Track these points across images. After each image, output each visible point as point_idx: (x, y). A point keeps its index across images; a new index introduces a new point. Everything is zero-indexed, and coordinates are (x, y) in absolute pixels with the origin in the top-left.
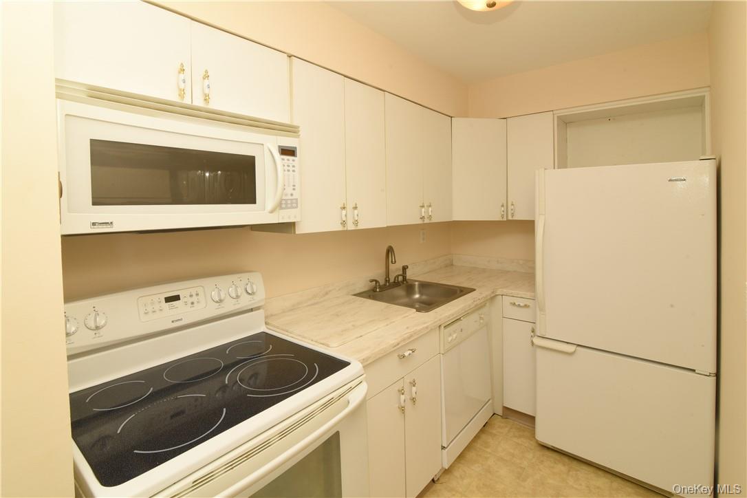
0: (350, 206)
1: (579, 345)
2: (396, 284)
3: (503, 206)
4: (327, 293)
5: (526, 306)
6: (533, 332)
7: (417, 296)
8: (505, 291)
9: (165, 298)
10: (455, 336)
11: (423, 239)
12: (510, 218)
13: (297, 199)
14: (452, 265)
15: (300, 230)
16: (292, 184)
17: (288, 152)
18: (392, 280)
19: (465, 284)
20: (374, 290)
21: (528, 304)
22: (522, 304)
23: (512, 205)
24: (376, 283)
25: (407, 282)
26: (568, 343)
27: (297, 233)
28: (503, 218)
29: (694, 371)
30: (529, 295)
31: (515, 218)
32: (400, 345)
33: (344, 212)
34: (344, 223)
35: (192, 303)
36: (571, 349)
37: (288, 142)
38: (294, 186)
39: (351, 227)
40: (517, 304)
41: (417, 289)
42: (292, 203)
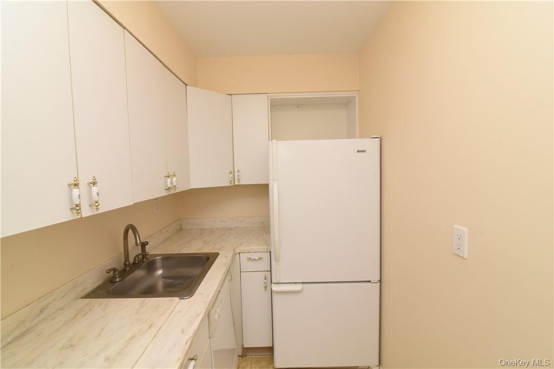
1: (303, 283)
2: (135, 265)
3: (231, 173)
5: (260, 259)
6: (265, 279)
7: (160, 272)
8: (242, 248)
12: (237, 183)
14: (182, 229)
18: (131, 260)
19: (207, 250)
20: (112, 281)
21: (261, 257)
22: (257, 258)
23: (238, 172)
24: (114, 272)
25: (148, 259)
26: (296, 283)
28: (231, 183)
29: (370, 281)
30: (262, 248)
31: (241, 183)
36: (298, 287)
40: (253, 258)
41: (159, 264)
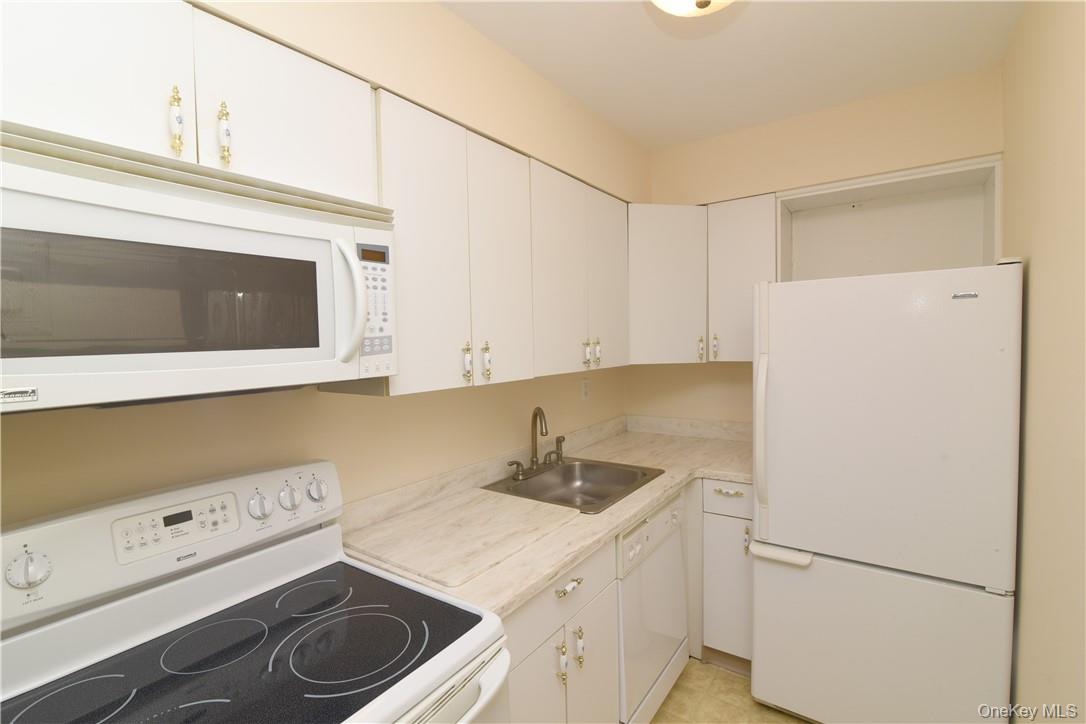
0: (477, 346)
1: (815, 554)
2: (548, 466)
3: (701, 341)
4: (443, 488)
5: (737, 494)
6: (747, 533)
7: (578, 483)
8: (706, 472)
9: (165, 518)
10: (638, 548)
11: (586, 394)
12: (712, 359)
13: (390, 338)
14: (626, 431)
15: (396, 390)
16: (380, 312)
17: (375, 254)
18: (541, 461)
19: (648, 463)
20: (514, 478)
21: (741, 491)
22: (732, 492)
23: (715, 338)
24: (518, 467)
25: (564, 462)
26: (800, 550)
27: (391, 395)
28: (701, 359)
29: (983, 588)
30: (741, 476)
31: (719, 359)
32: (558, 576)
33: (468, 357)
34: (468, 375)
35: (215, 524)
36: (804, 559)
37: (374, 237)
38: (385, 314)
39: (478, 380)
40: (724, 491)
41: (577, 472)
42: (381, 345)
